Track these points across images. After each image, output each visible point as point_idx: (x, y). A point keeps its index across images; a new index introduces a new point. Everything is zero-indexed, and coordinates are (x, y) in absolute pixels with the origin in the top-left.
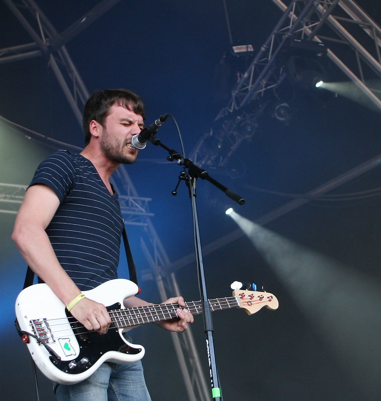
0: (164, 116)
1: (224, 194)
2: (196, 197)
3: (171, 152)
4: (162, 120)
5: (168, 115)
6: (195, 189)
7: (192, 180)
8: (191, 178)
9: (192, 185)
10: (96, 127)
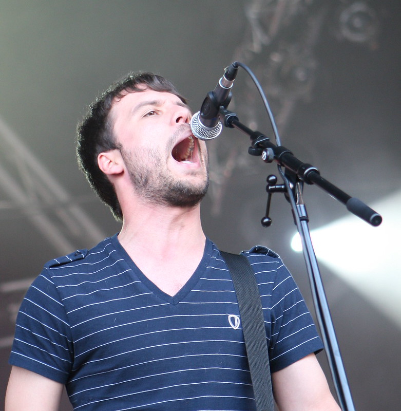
0: (231, 67)
4: (231, 76)
6: (305, 207)
8: (291, 186)
9: (296, 200)
10: (111, 161)
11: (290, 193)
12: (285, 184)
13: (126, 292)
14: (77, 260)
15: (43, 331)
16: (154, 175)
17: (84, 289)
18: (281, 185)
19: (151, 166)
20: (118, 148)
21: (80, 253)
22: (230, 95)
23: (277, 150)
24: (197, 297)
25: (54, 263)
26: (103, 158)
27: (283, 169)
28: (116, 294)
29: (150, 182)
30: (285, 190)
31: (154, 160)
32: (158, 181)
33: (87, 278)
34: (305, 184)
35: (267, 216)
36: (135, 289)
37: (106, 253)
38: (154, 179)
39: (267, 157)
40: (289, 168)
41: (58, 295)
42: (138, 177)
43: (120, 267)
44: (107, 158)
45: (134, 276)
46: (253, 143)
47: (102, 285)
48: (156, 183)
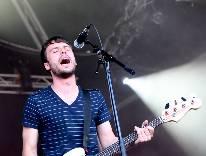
0: (88, 25)
1: (123, 69)
2: (110, 74)
3: (95, 47)
4: (88, 28)
5: (90, 25)
6: (109, 69)
7: (107, 64)
8: (106, 62)
9: (107, 67)
10: (47, 66)
11: (105, 64)
12: (104, 62)
13: (55, 104)
14: (39, 93)
15: (33, 115)
17: (43, 103)
18: (103, 62)
19: (55, 68)
21: (40, 91)
22: (87, 34)
23: (102, 51)
24: (77, 106)
25: (32, 95)
27: (104, 57)
28: (52, 104)
29: (56, 72)
30: (104, 64)
33: (44, 99)
34: (110, 62)
35: (97, 71)
36: (58, 103)
37: (48, 92)
39: (99, 53)
41: (36, 104)
42: (53, 71)
43: (53, 96)
45: (58, 99)
46: (94, 49)
47: (48, 102)
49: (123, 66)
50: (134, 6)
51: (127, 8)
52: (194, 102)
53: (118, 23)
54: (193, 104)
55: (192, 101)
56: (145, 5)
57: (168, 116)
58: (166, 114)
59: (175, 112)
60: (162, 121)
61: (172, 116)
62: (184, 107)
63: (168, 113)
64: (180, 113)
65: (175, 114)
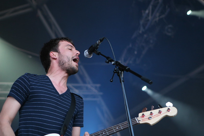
1: (140, 79)
2: (123, 82)
3: (108, 58)
4: (101, 41)
5: (104, 38)
6: (123, 78)
7: (121, 73)
9: (121, 75)
10: (54, 55)
12: (118, 71)
16: (67, 63)
19: (67, 61)
20: (58, 53)
26: (52, 53)
29: (65, 65)
31: (68, 60)
32: (67, 65)
35: (112, 79)
38: (66, 64)
40: (120, 67)
41: (29, 81)
42: (61, 62)
44: (53, 53)
48: (66, 65)
49: (140, 76)
50: (148, 20)
51: (142, 22)
52: (170, 110)
53: (134, 36)
54: (169, 111)
55: (169, 109)
56: (157, 19)
57: (143, 118)
58: (142, 116)
59: (151, 116)
60: (138, 122)
61: (148, 119)
62: (160, 113)
63: (145, 115)
64: (155, 118)
65: (151, 117)
